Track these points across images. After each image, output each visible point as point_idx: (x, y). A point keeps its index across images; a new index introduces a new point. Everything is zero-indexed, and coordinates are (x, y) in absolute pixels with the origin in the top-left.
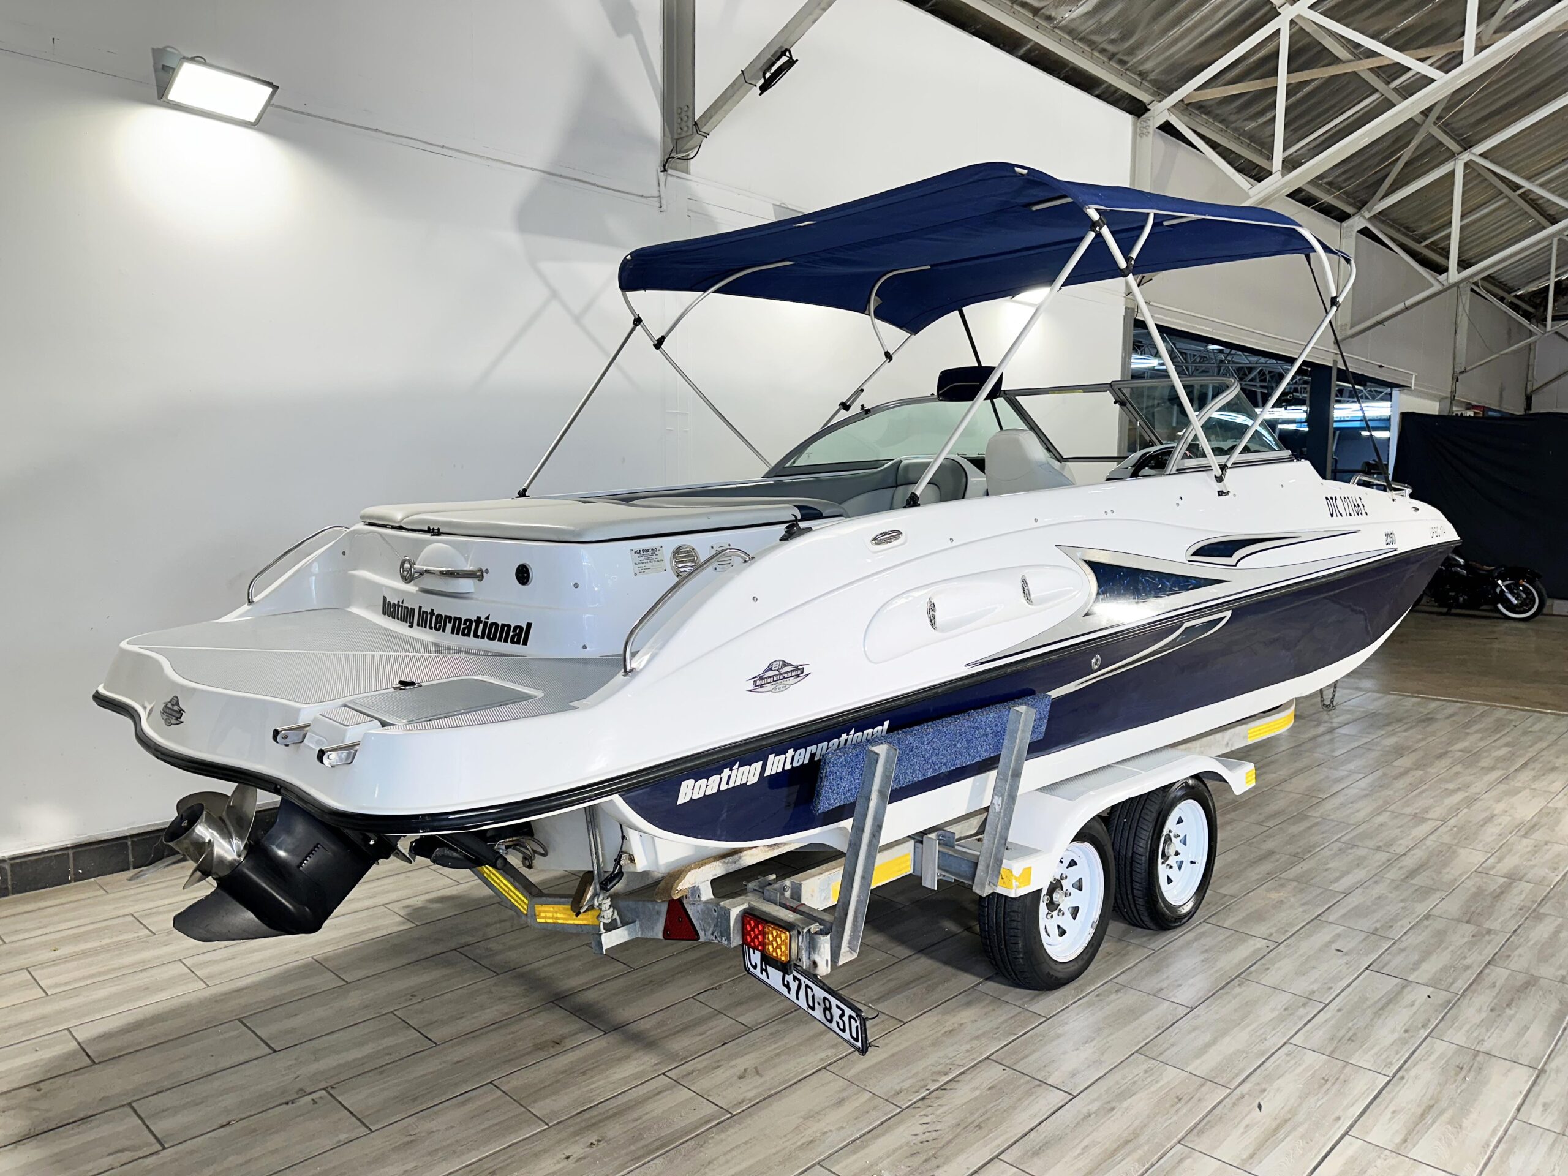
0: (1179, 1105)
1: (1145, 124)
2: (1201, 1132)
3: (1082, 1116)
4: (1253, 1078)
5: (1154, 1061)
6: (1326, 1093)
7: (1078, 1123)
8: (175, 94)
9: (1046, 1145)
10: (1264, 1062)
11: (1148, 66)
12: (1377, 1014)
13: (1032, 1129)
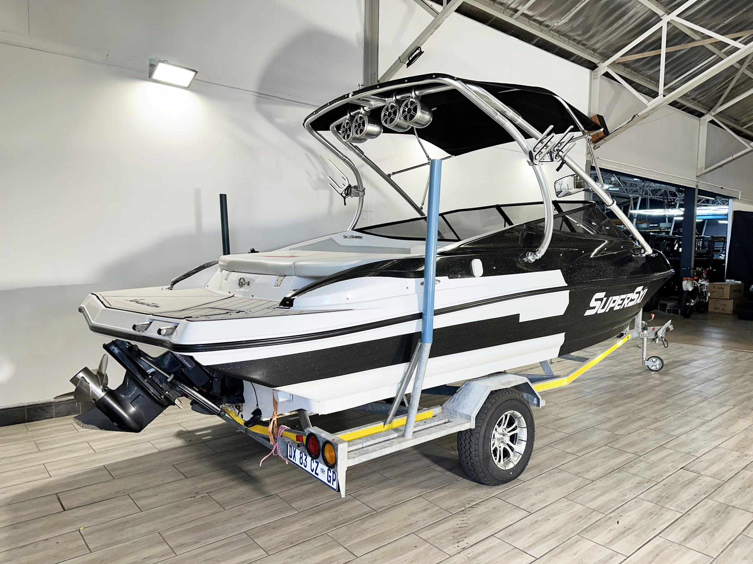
0: (580, 520)
1: (596, 73)
2: (589, 531)
3: (534, 521)
4: (617, 511)
5: (571, 502)
6: (651, 518)
7: (532, 524)
8: (155, 76)
9: (516, 532)
10: (623, 505)
12: (683, 488)
13: (510, 525)
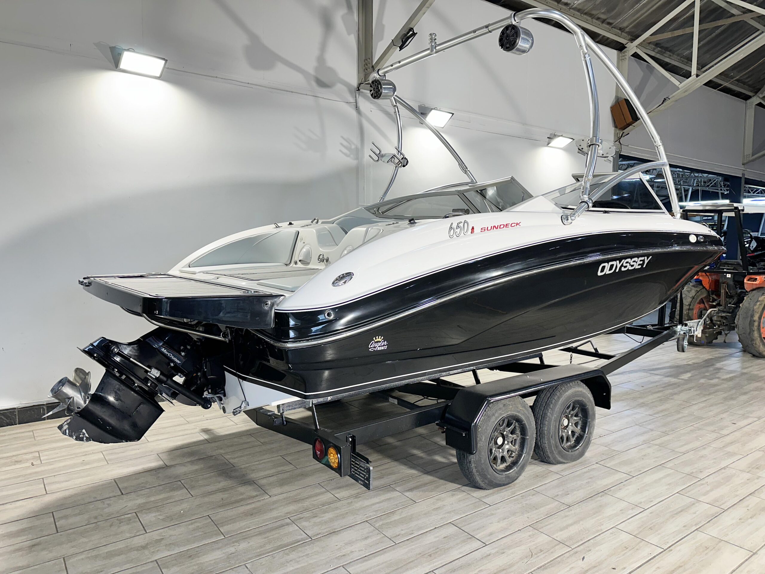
0: (540, 554)
1: (624, 54)
2: (546, 568)
3: (486, 555)
4: (587, 544)
5: (536, 531)
6: (624, 555)
7: (482, 558)
8: (122, 66)
10: (597, 536)
11: (625, 25)
12: (672, 516)
13: (457, 559)
